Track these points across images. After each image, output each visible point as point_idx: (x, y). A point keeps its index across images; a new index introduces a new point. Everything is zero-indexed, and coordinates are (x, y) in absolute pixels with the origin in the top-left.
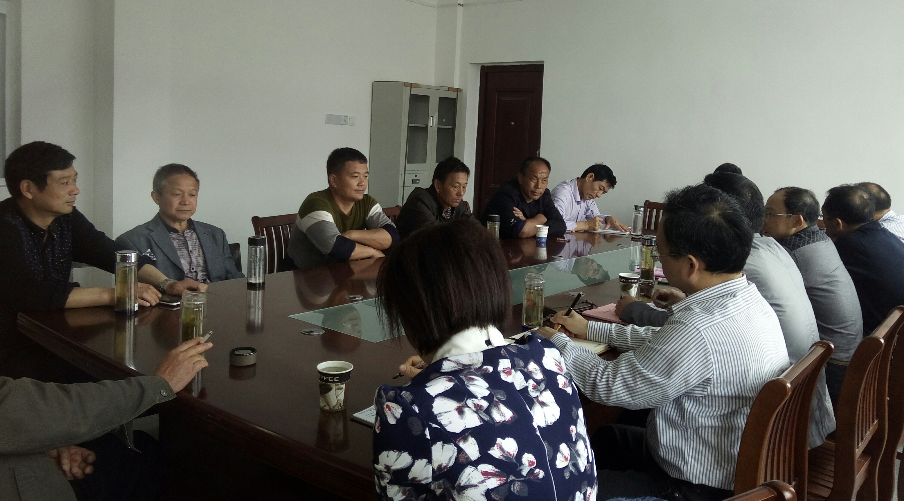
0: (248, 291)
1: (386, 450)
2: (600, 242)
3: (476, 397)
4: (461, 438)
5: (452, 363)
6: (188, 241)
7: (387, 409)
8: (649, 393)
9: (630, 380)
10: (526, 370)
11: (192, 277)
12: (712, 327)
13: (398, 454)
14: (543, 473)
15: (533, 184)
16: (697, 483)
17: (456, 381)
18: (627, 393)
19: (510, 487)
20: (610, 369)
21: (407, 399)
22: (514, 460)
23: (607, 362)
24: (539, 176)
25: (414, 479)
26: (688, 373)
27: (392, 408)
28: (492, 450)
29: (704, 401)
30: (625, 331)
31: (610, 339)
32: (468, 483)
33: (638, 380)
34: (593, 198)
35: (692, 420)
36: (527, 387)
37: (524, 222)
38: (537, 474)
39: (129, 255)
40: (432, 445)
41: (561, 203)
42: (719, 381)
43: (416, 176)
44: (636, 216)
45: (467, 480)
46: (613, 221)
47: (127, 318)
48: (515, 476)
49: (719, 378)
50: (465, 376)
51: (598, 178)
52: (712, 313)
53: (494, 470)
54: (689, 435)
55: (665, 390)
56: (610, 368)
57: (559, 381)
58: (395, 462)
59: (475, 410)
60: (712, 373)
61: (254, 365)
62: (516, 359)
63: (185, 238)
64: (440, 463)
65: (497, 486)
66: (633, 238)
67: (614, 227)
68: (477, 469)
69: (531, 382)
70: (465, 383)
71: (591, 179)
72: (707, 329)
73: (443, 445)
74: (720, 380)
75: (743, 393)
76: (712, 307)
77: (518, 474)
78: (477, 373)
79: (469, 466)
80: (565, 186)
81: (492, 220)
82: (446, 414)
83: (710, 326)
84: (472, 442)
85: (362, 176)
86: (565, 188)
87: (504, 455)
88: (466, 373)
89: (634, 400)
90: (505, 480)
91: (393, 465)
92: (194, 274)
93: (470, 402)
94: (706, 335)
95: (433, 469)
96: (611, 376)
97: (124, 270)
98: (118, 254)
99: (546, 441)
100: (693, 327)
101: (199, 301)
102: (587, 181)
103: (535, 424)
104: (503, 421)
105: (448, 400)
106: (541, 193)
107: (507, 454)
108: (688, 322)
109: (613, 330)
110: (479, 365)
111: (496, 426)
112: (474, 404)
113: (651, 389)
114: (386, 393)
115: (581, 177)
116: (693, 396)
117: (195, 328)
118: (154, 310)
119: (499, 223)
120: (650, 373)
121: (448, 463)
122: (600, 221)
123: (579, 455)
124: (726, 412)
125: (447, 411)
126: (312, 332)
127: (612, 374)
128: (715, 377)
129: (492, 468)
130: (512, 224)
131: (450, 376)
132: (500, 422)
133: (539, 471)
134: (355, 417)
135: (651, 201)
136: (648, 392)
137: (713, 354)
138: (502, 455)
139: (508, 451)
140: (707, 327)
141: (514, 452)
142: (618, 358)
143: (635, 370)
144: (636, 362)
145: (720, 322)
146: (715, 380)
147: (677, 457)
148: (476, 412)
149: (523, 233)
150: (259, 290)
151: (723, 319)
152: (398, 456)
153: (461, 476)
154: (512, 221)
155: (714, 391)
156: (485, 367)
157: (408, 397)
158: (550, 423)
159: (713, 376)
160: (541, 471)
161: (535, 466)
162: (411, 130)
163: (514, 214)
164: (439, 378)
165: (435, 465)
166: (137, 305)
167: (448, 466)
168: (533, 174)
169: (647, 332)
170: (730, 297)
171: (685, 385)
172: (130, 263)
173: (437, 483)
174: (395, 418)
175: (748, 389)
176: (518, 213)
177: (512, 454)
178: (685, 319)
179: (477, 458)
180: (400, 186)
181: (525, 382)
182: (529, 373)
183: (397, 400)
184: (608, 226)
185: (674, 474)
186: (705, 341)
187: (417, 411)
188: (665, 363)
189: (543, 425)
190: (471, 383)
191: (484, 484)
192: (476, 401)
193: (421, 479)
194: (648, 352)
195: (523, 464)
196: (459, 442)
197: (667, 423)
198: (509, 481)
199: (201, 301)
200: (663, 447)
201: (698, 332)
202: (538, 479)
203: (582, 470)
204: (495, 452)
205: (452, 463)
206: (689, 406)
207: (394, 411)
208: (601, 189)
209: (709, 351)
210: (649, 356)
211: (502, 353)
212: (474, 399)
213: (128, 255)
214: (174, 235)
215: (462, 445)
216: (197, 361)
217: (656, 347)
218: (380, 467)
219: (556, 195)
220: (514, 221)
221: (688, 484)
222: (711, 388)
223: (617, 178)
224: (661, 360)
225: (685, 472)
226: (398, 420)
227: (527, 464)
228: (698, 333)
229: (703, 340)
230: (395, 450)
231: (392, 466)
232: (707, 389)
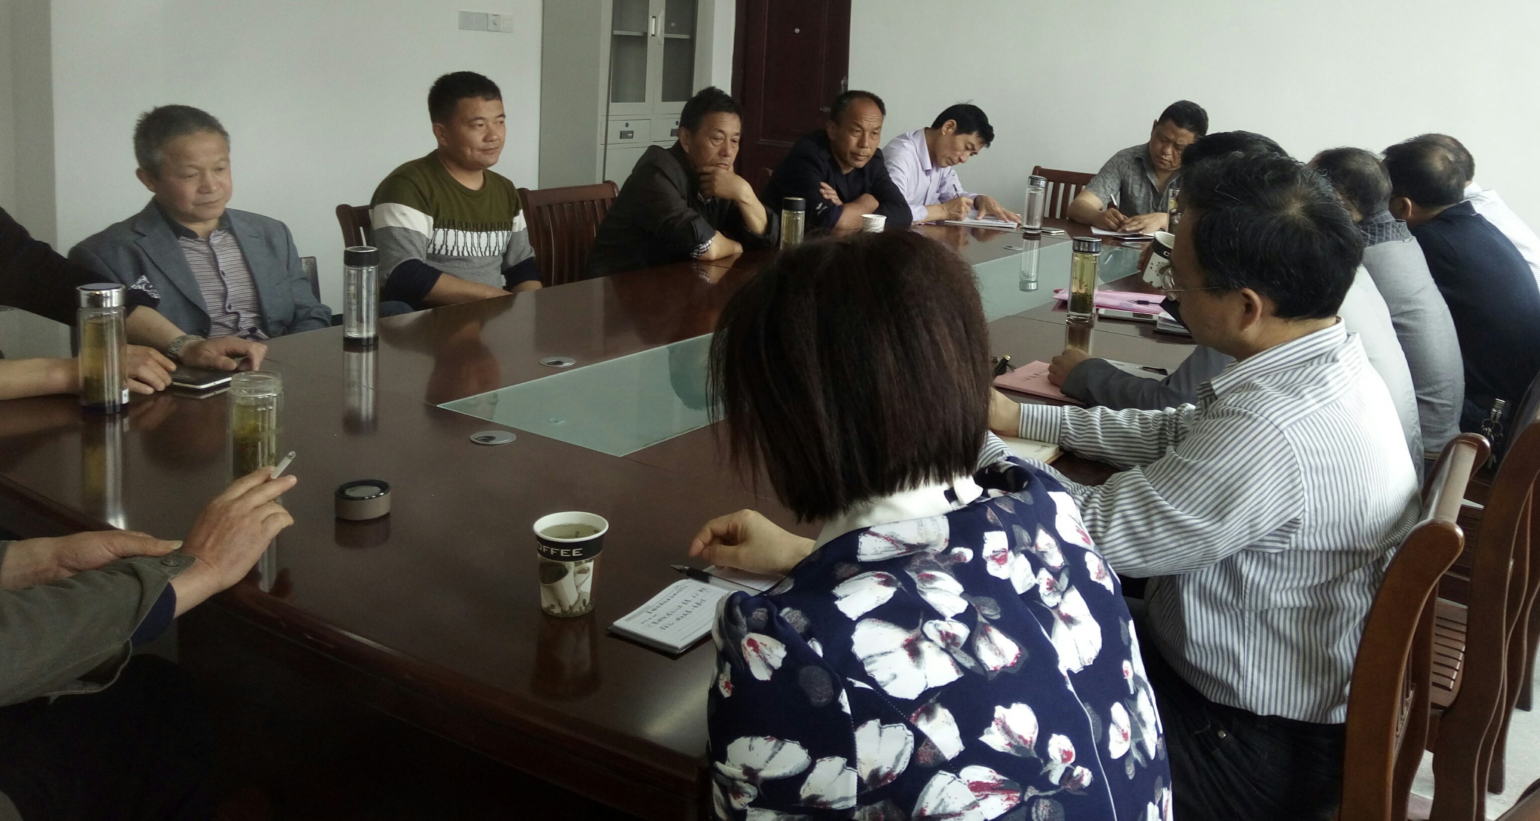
0: (346, 353)
1: (747, 735)
2: (966, 243)
3: (942, 618)
4: (919, 710)
5: (881, 539)
6: (217, 254)
7: (750, 649)
8: (1178, 549)
9: (1139, 524)
10: (1033, 550)
11: (227, 323)
12: (1303, 421)
13: (775, 746)
14: (1090, 773)
15: (854, 140)
16: (1266, 713)
17: (900, 583)
18: (1134, 549)
19: (1029, 813)
20: (1096, 502)
21: (795, 627)
22: (1034, 752)
23: (1088, 489)
24: (865, 124)
25: (813, 799)
26: (1257, 511)
27: (761, 647)
28: (988, 733)
29: (1279, 559)
30: (1090, 420)
31: (1063, 435)
32: (940, 810)
33: (1157, 524)
34: (954, 164)
35: (1257, 596)
36: (1036, 587)
37: (840, 209)
38: (1079, 777)
39: (106, 294)
40: (856, 728)
41: (899, 175)
42: (1314, 523)
43: (627, 125)
44: (1032, 197)
45: (938, 801)
46: (990, 204)
47: (107, 418)
48: (1037, 788)
49: (1313, 517)
50: (917, 573)
51: (963, 128)
52: (1299, 395)
53: (994, 778)
54: (1247, 624)
55: (1210, 544)
56: (1097, 500)
57: (1089, 567)
58: (767, 762)
59: (944, 647)
60: (1302, 508)
61: (387, 515)
62: (1016, 529)
63: (210, 247)
64: (875, 766)
65: (1003, 812)
66: (1026, 234)
67: (993, 215)
68: (959, 777)
69: (1044, 575)
70: (918, 586)
71: (950, 130)
72: (1294, 426)
73: (880, 728)
74: (1316, 521)
75: (1357, 545)
76: (1296, 383)
77: (1043, 783)
78: (941, 565)
79: (940, 772)
80: (905, 144)
81: (791, 207)
82: (883, 657)
83: (1299, 420)
84: (944, 719)
85: (490, 124)
86: (904, 147)
87: (1013, 742)
88: (918, 564)
89: (1146, 562)
90: (1019, 798)
91: (762, 767)
92: (233, 317)
93: (930, 628)
94: (1292, 438)
95: (860, 779)
96: (1099, 517)
97: (98, 324)
98: (83, 292)
99: (1087, 704)
100: (1267, 422)
101: (269, 392)
102: (944, 133)
103: (1063, 668)
104: (1002, 666)
105: (886, 627)
106: (868, 156)
107: (1018, 739)
108: (1256, 412)
109: (1067, 418)
110: (942, 546)
111: (990, 679)
112: (939, 633)
113: (1182, 542)
114: (747, 613)
115: (933, 125)
116: (1258, 552)
117: (260, 444)
118: (162, 399)
119: (804, 212)
120: (1182, 511)
121: (895, 767)
122: (968, 204)
123: (1144, 724)
124: (1323, 579)
125: (884, 651)
126: (492, 438)
127: (1101, 513)
128: (1307, 515)
129: (990, 774)
130: (819, 213)
131: (886, 573)
132: (996, 670)
133: (1082, 772)
134: (616, 628)
135: (1043, 167)
136: (1175, 547)
137: (1305, 473)
138: (1008, 744)
139: (1021, 734)
140: (1295, 423)
141: (1032, 735)
142: (1109, 480)
143: (1151, 506)
144: (1152, 490)
145: (1316, 411)
146: (1305, 522)
147: (1223, 665)
148: (946, 650)
149: (839, 229)
150: (368, 351)
151: (1321, 404)
152: (776, 750)
153: (925, 794)
154: (818, 208)
155: (1303, 541)
156: (956, 550)
157: (797, 622)
158: (1089, 662)
159: (1304, 515)
160: (1086, 771)
161: (1073, 759)
162: (618, 42)
163: (821, 195)
164: (861, 576)
165: (865, 771)
166: (125, 392)
167: (895, 773)
168: (855, 121)
169: (1131, 420)
170: (1326, 362)
171: (1250, 533)
172: (109, 309)
173: (867, 808)
174: (770, 667)
175: (1365, 535)
176: (830, 193)
177: (1029, 739)
178: (1249, 407)
179: (957, 754)
180: (598, 144)
181: (1033, 576)
182: (1039, 556)
183: (773, 629)
184: (983, 213)
185: (1216, 697)
186: (1292, 450)
187: (820, 652)
188: (1213, 493)
189: (1077, 668)
190: (928, 585)
191: (977, 809)
192: (944, 626)
193: (830, 800)
194: (1177, 470)
195: (1051, 760)
196: (917, 719)
197: (1203, 601)
198: (1026, 798)
199: (271, 391)
200: (1196, 646)
201: (1277, 431)
202: (1082, 788)
203: (1152, 754)
204: (994, 739)
205: (902, 767)
206: (1249, 571)
207: (767, 652)
208: (967, 149)
209: (1298, 469)
210: (1180, 478)
211: (989, 517)
212: (937, 621)
213: (103, 292)
214: (188, 241)
215: (923, 725)
216: (269, 517)
217: (1194, 462)
218: (731, 768)
219: (890, 161)
220: (823, 206)
221: (1248, 717)
222: (1296, 538)
223: (994, 129)
224: (1204, 487)
225: (1241, 693)
226: (776, 673)
227: (1059, 759)
228: (1278, 435)
229: (1288, 448)
230: (769, 737)
231: (760, 770)
232: (1290, 538)
